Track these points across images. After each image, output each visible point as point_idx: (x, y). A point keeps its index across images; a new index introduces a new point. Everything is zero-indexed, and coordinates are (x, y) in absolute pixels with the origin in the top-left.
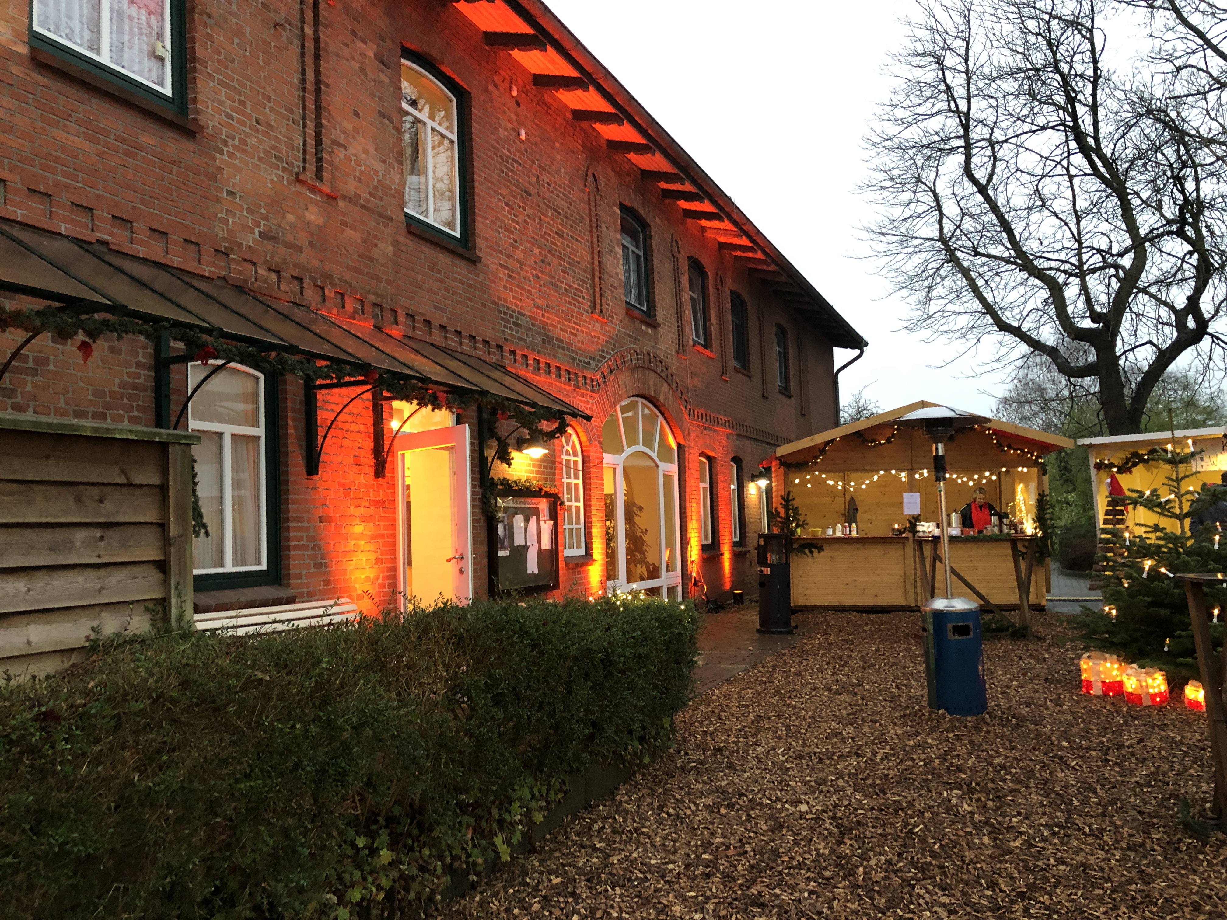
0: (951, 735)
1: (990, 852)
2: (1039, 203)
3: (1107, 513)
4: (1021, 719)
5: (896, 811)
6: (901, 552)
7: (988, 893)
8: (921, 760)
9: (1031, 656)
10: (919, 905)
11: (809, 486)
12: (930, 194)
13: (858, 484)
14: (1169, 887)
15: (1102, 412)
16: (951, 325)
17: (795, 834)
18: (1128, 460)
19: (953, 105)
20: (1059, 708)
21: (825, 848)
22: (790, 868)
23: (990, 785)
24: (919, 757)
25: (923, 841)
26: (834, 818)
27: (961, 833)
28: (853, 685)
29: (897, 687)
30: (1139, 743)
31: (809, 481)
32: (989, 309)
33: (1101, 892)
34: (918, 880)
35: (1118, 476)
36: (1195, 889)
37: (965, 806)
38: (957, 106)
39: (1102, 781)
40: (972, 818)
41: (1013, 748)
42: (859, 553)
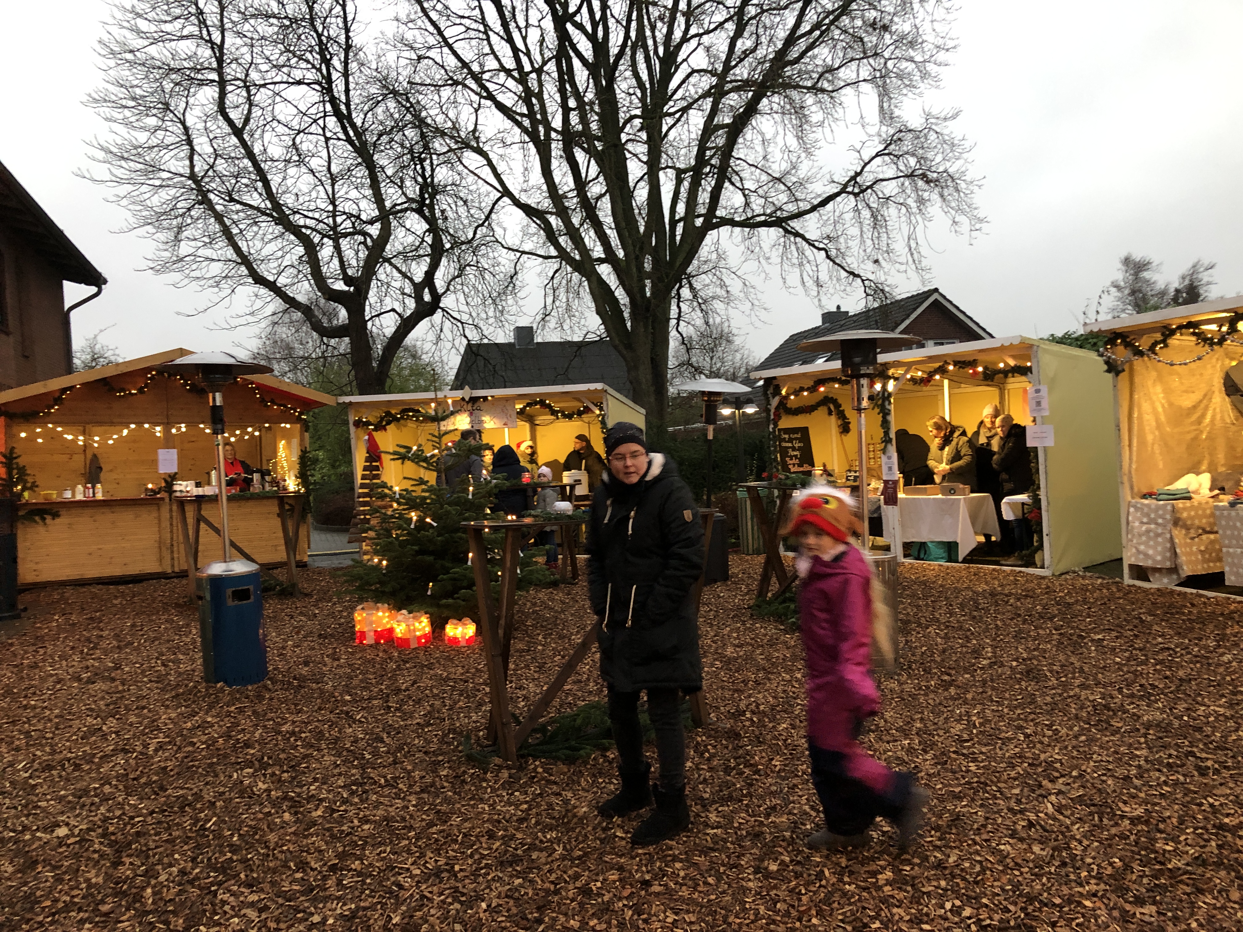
0: (233, 708)
1: (293, 829)
2: (296, 158)
3: (365, 468)
4: (302, 679)
5: (182, 808)
6: (155, 514)
7: (299, 875)
8: (203, 743)
9: (301, 614)
10: (225, 913)
11: (40, 440)
12: (179, 125)
13: (104, 439)
14: (465, 820)
15: (353, 372)
16: (204, 271)
17: (54, 868)
18: (382, 419)
19: (205, 32)
20: (336, 663)
21: (97, 876)
22: (53, 915)
23: (282, 756)
24: (200, 739)
25: (218, 835)
26: (104, 835)
27: (260, 816)
28: (109, 669)
29: (164, 665)
30: (412, 685)
31: (39, 435)
32: (245, 260)
33: (407, 842)
34: (220, 884)
35: (374, 433)
36: (486, 817)
37: (261, 785)
38: (209, 34)
39: (388, 728)
40: (269, 795)
41: (300, 711)
42: (106, 518)
